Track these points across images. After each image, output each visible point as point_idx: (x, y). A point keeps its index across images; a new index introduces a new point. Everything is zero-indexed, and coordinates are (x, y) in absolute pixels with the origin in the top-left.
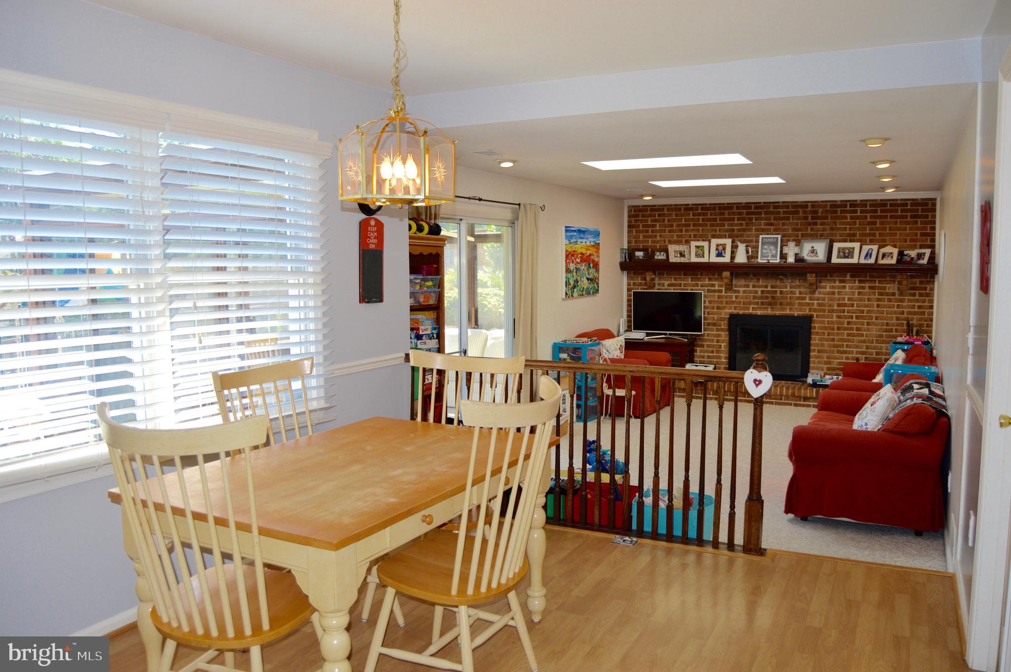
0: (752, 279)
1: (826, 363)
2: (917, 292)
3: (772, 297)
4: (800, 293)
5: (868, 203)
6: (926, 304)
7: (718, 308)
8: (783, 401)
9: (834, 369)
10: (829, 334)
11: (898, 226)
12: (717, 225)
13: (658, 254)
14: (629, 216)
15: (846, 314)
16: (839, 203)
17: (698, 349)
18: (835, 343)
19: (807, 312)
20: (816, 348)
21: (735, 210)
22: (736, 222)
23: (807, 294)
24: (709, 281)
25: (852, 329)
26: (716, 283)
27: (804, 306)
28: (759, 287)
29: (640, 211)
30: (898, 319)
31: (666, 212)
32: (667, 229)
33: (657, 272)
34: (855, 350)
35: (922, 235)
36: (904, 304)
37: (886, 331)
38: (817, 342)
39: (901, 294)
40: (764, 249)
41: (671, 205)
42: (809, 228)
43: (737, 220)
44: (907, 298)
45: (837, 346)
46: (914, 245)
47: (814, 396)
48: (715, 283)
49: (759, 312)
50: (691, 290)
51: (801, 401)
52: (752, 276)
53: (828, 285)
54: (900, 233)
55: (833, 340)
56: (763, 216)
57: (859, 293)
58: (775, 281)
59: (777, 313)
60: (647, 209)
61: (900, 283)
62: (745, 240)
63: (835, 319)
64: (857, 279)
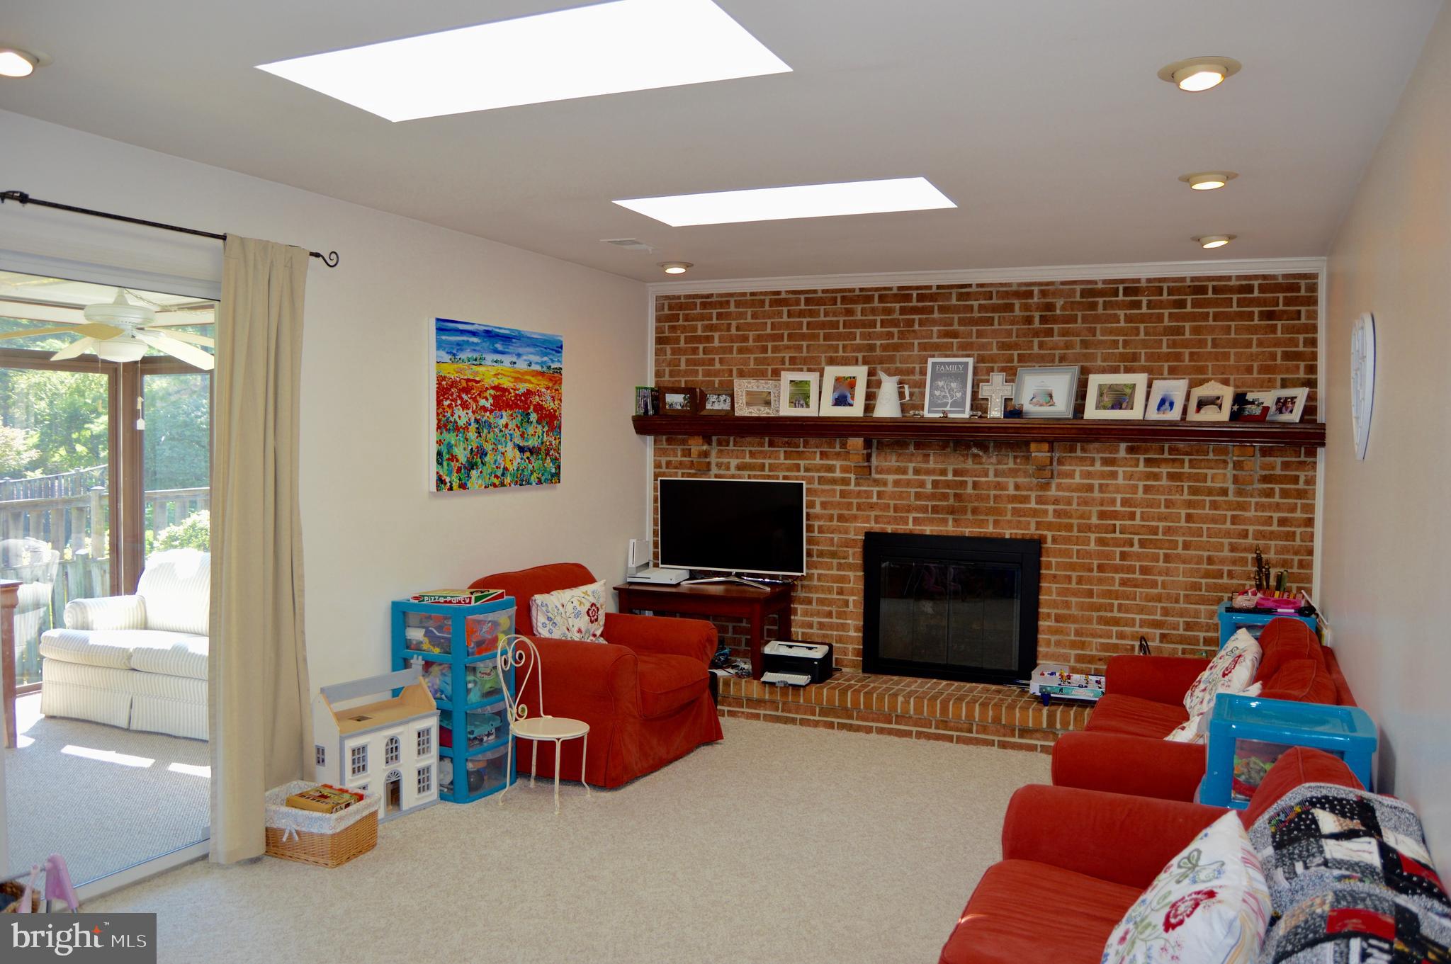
0: (913, 455)
1: (1073, 645)
2: (1277, 487)
3: (956, 495)
4: (1017, 487)
5: (1165, 285)
6: (1298, 514)
7: (841, 518)
8: (974, 735)
9: (1091, 660)
10: (1080, 580)
11: (1233, 336)
12: (841, 337)
13: (713, 398)
14: (659, 319)
15: (1118, 535)
16: (1100, 286)
17: (799, 607)
18: (1095, 600)
19: (1032, 531)
20: (1053, 611)
21: (876, 304)
22: (879, 329)
23: (1031, 490)
24: (821, 459)
25: (1131, 570)
26: (837, 463)
27: (1024, 516)
28: (928, 472)
29: (681, 307)
30: (1233, 548)
31: (732, 308)
32: (736, 345)
33: (714, 438)
34: (1138, 617)
35: (1286, 356)
36: (1247, 514)
37: (1207, 575)
38: (1054, 597)
39: (1239, 493)
40: (937, 388)
41: (744, 294)
42: (1036, 340)
43: (881, 327)
44: (1253, 500)
45: (1098, 608)
46: (1270, 380)
47: (1045, 725)
48: (834, 462)
49: (928, 530)
50: (785, 477)
51: (1014, 736)
52: (912, 448)
53: (1078, 469)
54: (1236, 354)
55: (1090, 594)
56: (936, 315)
57: (1147, 489)
58: (961, 459)
59: (967, 531)
60: (695, 304)
61: (1238, 466)
62: (897, 368)
63: (1093, 546)
64: (1142, 457)
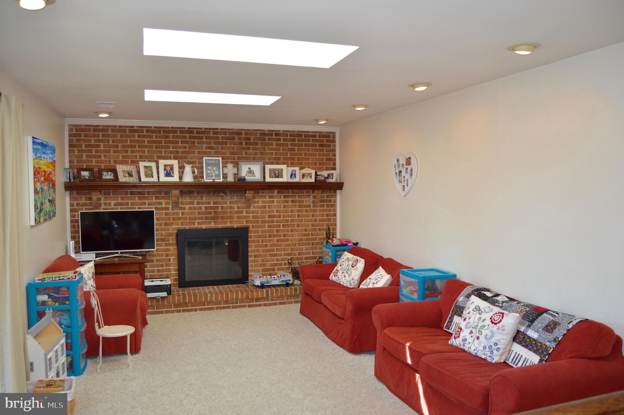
0: (196, 196)
1: (261, 265)
2: (325, 204)
3: (215, 212)
4: (238, 208)
5: (289, 133)
6: (332, 213)
7: (166, 224)
8: (239, 304)
9: (267, 270)
10: (262, 241)
11: (311, 152)
12: (163, 147)
14: (70, 135)
15: (275, 223)
16: (266, 132)
17: (148, 264)
18: (268, 248)
19: (244, 224)
20: (253, 254)
21: (179, 134)
22: (180, 144)
23: (243, 208)
24: (156, 199)
25: (280, 236)
26: (163, 201)
27: (242, 219)
28: (203, 203)
29: (82, 130)
30: (313, 225)
31: (110, 132)
32: (112, 149)
33: (102, 192)
34: (283, 252)
35: (327, 159)
36: (317, 213)
37: (305, 235)
38: (253, 248)
39: (314, 206)
40: (208, 169)
41: (116, 126)
42: (244, 152)
43: (181, 144)
44: (318, 208)
45: (269, 251)
46: (322, 168)
47: (265, 296)
48: (162, 201)
49: (204, 226)
50: (139, 208)
51: (253, 302)
52: (196, 194)
53: (260, 200)
54: (312, 158)
55: (266, 246)
56: (204, 140)
57: (284, 206)
58: (216, 197)
59: (220, 226)
60: (90, 129)
61: (314, 197)
62: (188, 161)
63: (267, 228)
64: (282, 195)
